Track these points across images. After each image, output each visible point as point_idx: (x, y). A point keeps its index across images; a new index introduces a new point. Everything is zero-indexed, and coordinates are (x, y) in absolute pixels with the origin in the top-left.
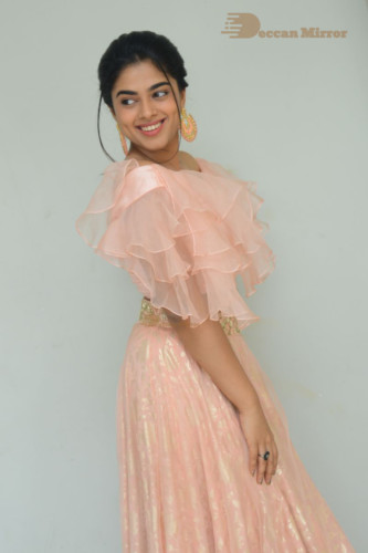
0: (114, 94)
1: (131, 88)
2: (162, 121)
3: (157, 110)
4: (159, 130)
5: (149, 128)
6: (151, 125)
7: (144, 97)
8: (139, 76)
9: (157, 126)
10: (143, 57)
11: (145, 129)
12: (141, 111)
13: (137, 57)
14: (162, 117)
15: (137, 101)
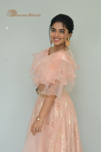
1: (55, 28)
3: (59, 36)
6: (57, 39)
7: (58, 31)
8: (59, 26)
9: (58, 40)
11: (55, 39)
12: (55, 35)
13: (60, 21)
14: (60, 38)
15: (56, 31)
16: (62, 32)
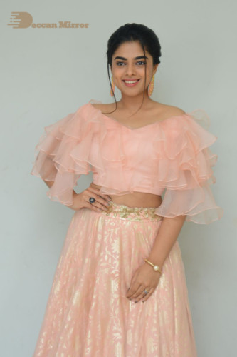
0: (114, 57)
1: (124, 56)
2: (138, 80)
3: (136, 72)
4: (134, 85)
5: (129, 82)
6: (131, 80)
7: (130, 63)
8: (131, 50)
9: (134, 82)
10: (135, 38)
11: (127, 82)
12: (127, 71)
13: (132, 38)
14: (137, 77)
15: (126, 64)
16: (140, 63)
